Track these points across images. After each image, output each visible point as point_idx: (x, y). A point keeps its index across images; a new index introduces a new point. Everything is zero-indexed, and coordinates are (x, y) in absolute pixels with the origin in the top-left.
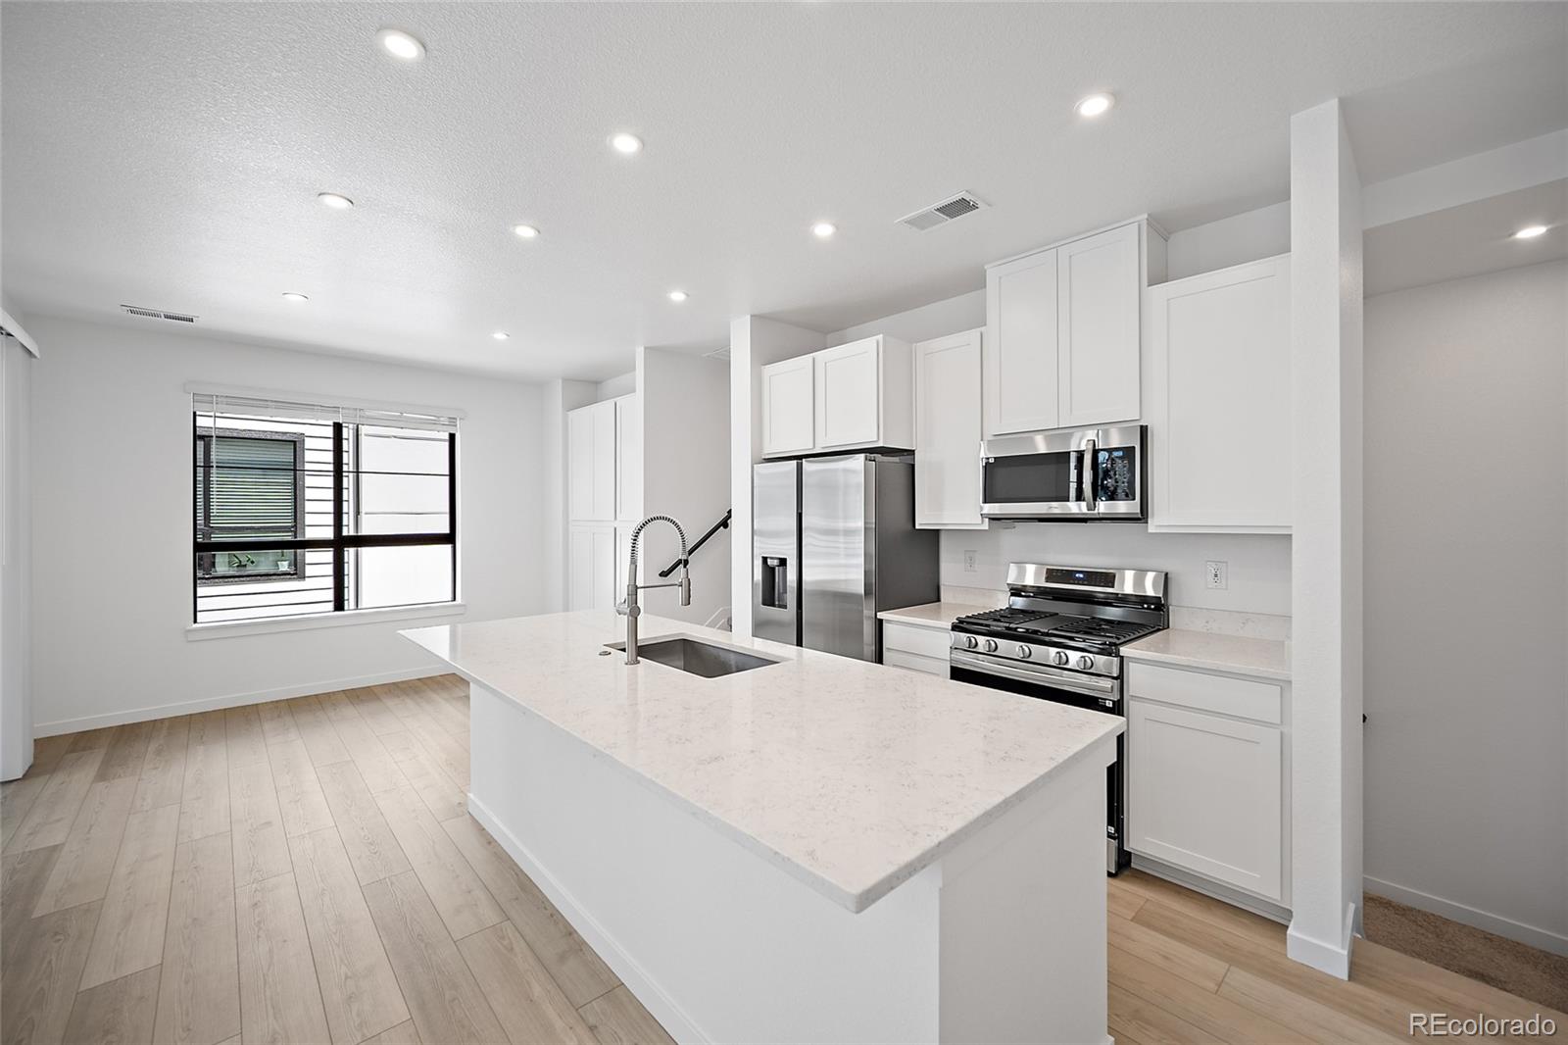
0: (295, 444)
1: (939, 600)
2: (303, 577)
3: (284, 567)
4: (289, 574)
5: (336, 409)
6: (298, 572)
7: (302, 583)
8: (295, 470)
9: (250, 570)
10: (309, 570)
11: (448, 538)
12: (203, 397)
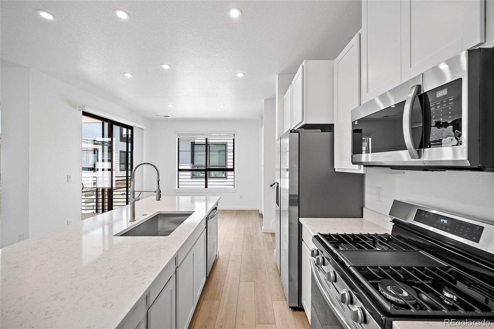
0: (225, 145)
1: (362, 217)
2: (227, 179)
3: (224, 176)
4: (224, 178)
6: (226, 177)
7: (227, 180)
8: (226, 151)
9: (218, 176)
10: (228, 177)
11: (233, 170)
12: (178, 135)
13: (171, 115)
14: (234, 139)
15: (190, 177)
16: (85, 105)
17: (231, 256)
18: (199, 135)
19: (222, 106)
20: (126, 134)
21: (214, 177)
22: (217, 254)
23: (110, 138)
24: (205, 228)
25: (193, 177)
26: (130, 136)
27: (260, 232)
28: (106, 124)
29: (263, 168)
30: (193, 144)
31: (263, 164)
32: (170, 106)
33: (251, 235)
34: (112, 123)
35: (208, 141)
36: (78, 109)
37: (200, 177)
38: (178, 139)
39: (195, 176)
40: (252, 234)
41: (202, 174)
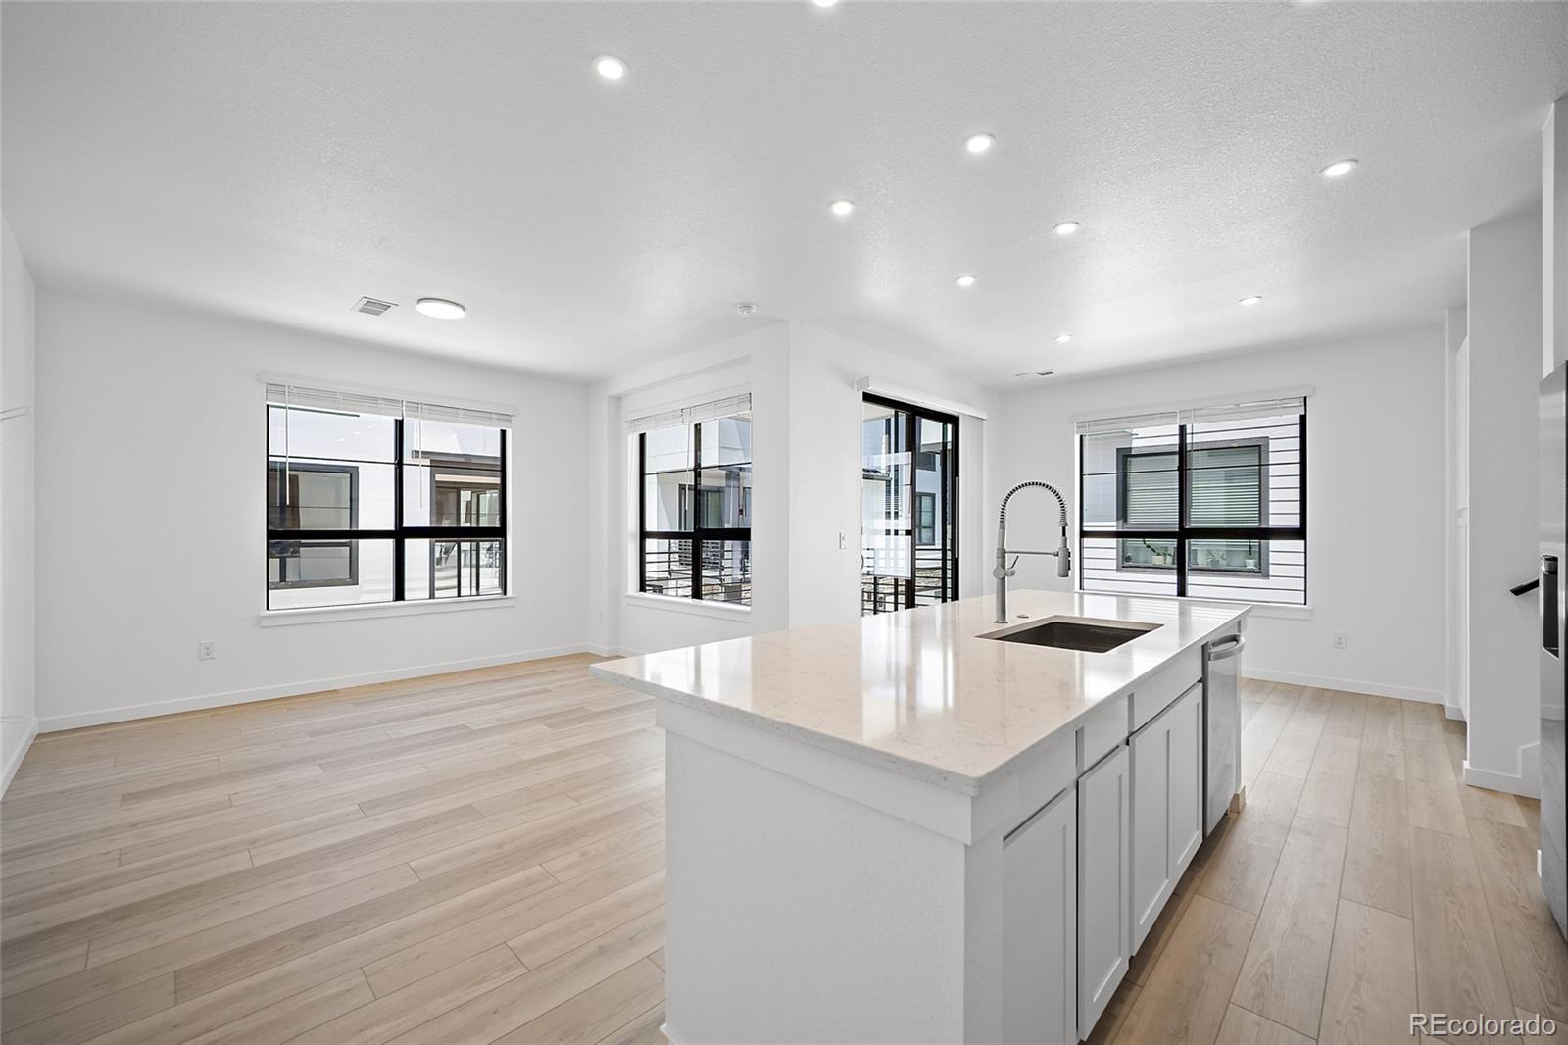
0: (1259, 448)
2: (1267, 576)
3: (1251, 564)
4: (1252, 569)
5: (1173, 414)
6: (1261, 571)
7: (1266, 581)
8: (1261, 470)
9: (1225, 565)
10: (1273, 570)
11: (1300, 533)
12: (1081, 424)
13: (1061, 368)
14: (1303, 418)
15: (1113, 564)
16: (868, 378)
17: (1296, 818)
18: (1155, 418)
19: (1250, 302)
20: (941, 441)
21: (1210, 567)
22: (1239, 792)
23: (910, 453)
24: (1200, 681)
25: (1126, 564)
26: (949, 447)
27: (1449, 780)
28: (902, 417)
29: (1465, 521)
30: (1125, 456)
31: (1464, 501)
32: (1064, 339)
33: (1398, 783)
34: (915, 413)
35: (1188, 440)
36: (856, 389)
37: (1151, 565)
38: (1081, 437)
39: (1130, 563)
40: (1401, 777)
41: (1159, 554)
